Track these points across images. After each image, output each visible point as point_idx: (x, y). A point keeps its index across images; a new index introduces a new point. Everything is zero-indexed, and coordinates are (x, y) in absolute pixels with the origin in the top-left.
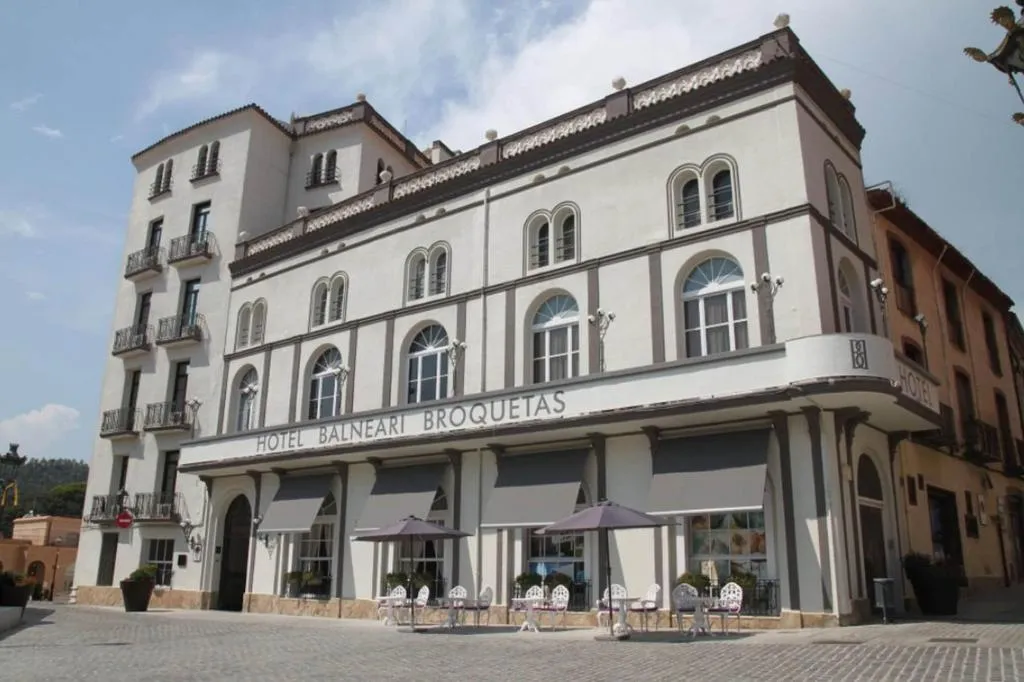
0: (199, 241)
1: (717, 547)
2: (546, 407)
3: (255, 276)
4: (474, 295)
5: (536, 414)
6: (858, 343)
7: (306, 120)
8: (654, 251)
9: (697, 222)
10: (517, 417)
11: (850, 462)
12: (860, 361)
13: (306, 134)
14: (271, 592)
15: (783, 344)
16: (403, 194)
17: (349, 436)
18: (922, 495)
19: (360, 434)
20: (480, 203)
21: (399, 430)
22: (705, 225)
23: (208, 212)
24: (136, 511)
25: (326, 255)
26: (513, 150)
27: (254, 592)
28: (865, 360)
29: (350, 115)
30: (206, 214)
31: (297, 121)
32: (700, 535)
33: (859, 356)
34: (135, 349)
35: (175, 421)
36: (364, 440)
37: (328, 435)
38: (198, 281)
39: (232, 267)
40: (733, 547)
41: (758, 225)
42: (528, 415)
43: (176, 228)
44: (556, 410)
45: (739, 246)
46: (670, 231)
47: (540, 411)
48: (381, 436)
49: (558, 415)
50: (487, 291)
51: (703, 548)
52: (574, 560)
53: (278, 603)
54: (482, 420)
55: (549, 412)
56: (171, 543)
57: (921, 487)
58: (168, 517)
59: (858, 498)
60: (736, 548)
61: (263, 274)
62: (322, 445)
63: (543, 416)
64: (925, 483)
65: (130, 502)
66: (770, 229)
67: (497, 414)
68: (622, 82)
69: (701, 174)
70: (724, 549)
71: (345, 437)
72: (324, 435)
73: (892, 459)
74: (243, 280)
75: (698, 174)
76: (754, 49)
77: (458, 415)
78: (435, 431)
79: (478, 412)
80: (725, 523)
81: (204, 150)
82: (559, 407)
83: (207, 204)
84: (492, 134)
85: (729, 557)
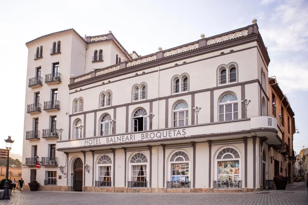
0: (56, 76)
1: (225, 172)
2: (180, 134)
3: (78, 89)
4: (156, 100)
5: (177, 136)
6: (270, 119)
7: (91, 37)
8: (212, 90)
9: (225, 82)
10: (171, 136)
11: (261, 151)
12: (270, 124)
13: (91, 43)
14: (92, 186)
15: (250, 118)
16: (130, 66)
17: (117, 141)
18: (273, 161)
19: (120, 140)
20: (157, 71)
21: (133, 139)
22: (228, 83)
23: (58, 66)
24: (42, 162)
25: (104, 84)
26: (167, 54)
27: (86, 186)
28: (271, 124)
29: (107, 38)
30: (57, 67)
31: (87, 37)
32: (221, 169)
33: (270, 122)
34: (35, 111)
35: (53, 135)
36: (122, 142)
37: (110, 140)
38: (57, 90)
39: (69, 86)
40: (230, 172)
41: (243, 84)
42: (174, 136)
43: (47, 70)
44: (183, 134)
45: (237, 90)
46: (217, 84)
47: (178, 135)
48: (127, 141)
49: (184, 136)
50: (160, 99)
51: (221, 173)
52: (185, 176)
53: (94, 189)
54: (160, 137)
55: (181, 135)
56: (55, 172)
57: (273, 159)
58: (54, 164)
59: (262, 161)
60: (231, 173)
61: (81, 89)
62: (107, 143)
63: (179, 136)
64: (274, 158)
65: (40, 160)
66: (246, 86)
67: (165, 135)
68: (203, 36)
69: (227, 67)
70: (228, 173)
71: (115, 141)
72: (108, 140)
73: (269, 152)
74: (74, 90)
75: (226, 68)
76: (245, 29)
77: (152, 135)
78: (145, 140)
79: (159, 134)
80: (228, 166)
81: (55, 44)
82: (184, 134)
83: (58, 63)
84: (160, 49)
85: (229, 175)
